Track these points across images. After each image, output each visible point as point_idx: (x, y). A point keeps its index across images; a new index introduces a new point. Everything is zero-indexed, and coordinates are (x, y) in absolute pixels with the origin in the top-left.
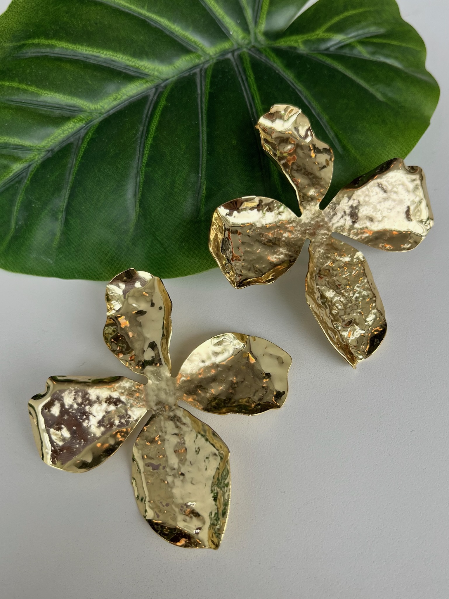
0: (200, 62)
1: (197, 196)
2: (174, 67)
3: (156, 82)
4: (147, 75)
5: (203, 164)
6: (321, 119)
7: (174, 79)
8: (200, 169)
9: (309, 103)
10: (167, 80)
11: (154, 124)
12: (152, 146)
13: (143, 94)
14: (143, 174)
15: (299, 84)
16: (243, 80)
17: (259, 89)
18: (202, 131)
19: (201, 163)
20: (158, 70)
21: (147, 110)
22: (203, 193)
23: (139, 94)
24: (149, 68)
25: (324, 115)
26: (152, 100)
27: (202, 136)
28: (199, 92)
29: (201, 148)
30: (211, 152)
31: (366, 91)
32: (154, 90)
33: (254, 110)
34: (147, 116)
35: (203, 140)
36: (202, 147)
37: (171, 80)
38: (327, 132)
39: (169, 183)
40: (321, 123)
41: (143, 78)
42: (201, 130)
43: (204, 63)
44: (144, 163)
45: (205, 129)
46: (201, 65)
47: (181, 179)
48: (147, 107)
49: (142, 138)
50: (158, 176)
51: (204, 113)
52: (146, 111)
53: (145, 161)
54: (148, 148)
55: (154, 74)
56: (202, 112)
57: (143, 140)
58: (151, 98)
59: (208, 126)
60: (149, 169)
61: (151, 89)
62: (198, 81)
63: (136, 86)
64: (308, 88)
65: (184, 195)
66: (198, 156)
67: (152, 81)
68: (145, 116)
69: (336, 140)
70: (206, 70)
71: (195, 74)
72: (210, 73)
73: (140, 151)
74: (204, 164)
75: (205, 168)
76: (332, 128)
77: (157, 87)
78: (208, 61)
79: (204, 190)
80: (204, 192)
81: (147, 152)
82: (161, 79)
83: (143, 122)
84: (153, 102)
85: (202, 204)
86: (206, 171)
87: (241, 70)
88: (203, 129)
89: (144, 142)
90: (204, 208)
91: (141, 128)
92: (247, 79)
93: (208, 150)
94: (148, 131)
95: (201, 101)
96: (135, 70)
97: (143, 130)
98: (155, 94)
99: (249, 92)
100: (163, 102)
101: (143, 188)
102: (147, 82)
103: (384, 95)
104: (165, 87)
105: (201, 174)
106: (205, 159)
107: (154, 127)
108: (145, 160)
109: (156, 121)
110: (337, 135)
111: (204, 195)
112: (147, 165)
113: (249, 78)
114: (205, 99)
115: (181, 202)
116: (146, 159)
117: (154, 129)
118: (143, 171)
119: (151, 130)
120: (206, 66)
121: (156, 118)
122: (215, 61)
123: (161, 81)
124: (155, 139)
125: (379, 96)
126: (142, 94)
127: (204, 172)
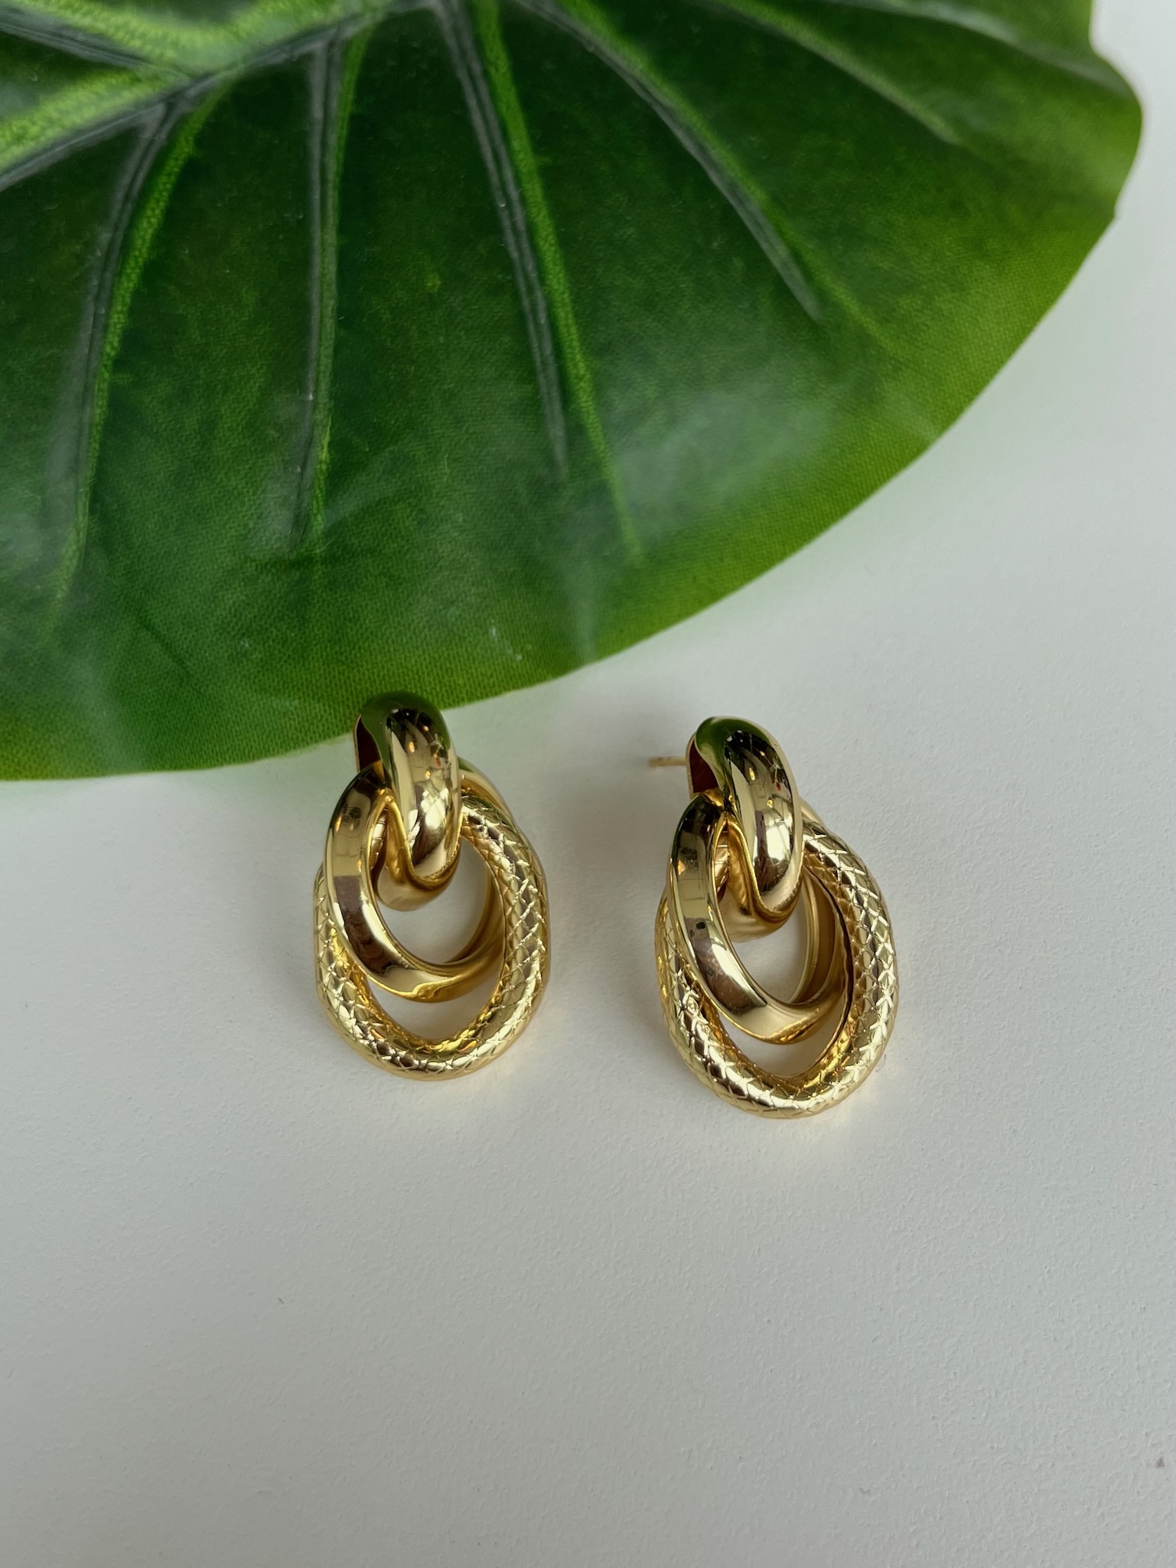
0: (329, 21)
1: (299, 470)
2: (236, 34)
3: (172, 80)
4: (135, 58)
5: (322, 358)
6: (741, 202)
7: (233, 74)
8: (311, 375)
9: (702, 149)
10: (207, 75)
11: (149, 222)
12: (137, 295)
13: (122, 121)
14: (106, 394)
15: (665, 89)
16: (472, 78)
17: (527, 102)
18: (323, 243)
19: (313, 355)
20: (175, 44)
21: (130, 174)
22: (321, 463)
23: (105, 123)
24: (143, 36)
25: (753, 188)
26: (152, 142)
27: (323, 262)
28: (317, 113)
29: (316, 302)
30: (348, 316)
31: (893, 111)
32: (159, 110)
33: (508, 174)
34: (127, 197)
35: (323, 275)
36: (321, 300)
37: (221, 75)
38: (764, 246)
39: (197, 427)
40: (742, 215)
41: (120, 70)
42: (317, 243)
43: (341, 24)
44: (108, 355)
45: (331, 237)
46: (332, 32)
47: (239, 412)
48: (131, 165)
49: (104, 269)
50: (155, 402)
51: (330, 185)
52: (126, 180)
53: (113, 348)
54: (124, 305)
55: (162, 55)
56: (324, 180)
57: (108, 275)
58: (147, 135)
59: (342, 230)
60: (124, 379)
61: (148, 104)
62: (316, 78)
63: (97, 94)
64: (696, 101)
65: (250, 468)
66: (302, 330)
67: (155, 77)
68: (119, 195)
69: (796, 273)
70: (348, 44)
71: (309, 57)
72: (357, 55)
73: (95, 315)
74: (326, 357)
75: (328, 374)
76: (781, 233)
77: (171, 100)
78: (354, 18)
79: (326, 449)
80: (324, 455)
81: (118, 319)
82: (187, 74)
83: (114, 213)
84: (154, 150)
85: (317, 497)
86: (333, 383)
87: (468, 43)
88: (326, 237)
89: (113, 285)
90: (322, 512)
91: (105, 236)
92: (486, 73)
93: (339, 310)
94: (126, 246)
95: (324, 144)
96: (94, 41)
97: (111, 243)
98: (164, 121)
99: (491, 116)
100: (185, 149)
101: (102, 444)
102: (136, 80)
103: (958, 123)
104: (201, 98)
105: (316, 393)
106: (331, 342)
107: (150, 231)
108: (112, 344)
109: (157, 212)
110: (797, 256)
111: (324, 467)
112: (120, 364)
113: (492, 70)
114: (337, 137)
115: (239, 494)
116: (116, 344)
117: (148, 237)
118: (105, 386)
119: (139, 242)
120: (351, 31)
121: (158, 201)
122: (380, 17)
123: (185, 80)
124: (153, 272)
125: (938, 125)
126: (116, 123)
127: (324, 386)
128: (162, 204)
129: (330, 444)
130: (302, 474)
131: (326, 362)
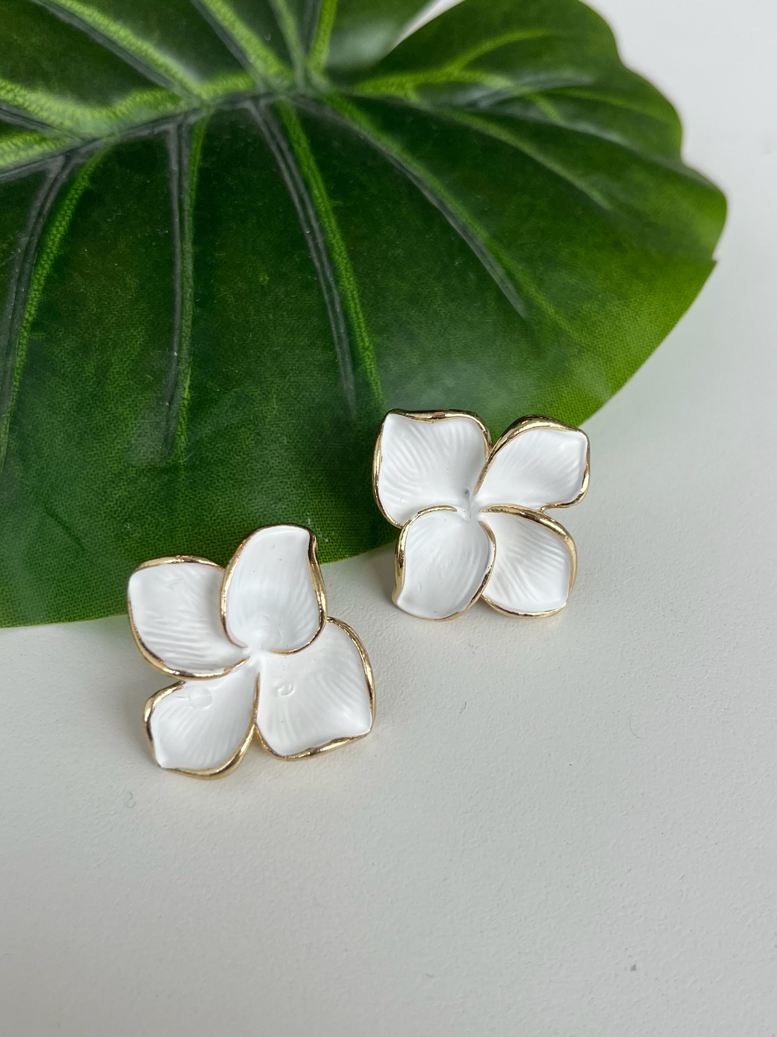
0: (178, 111)
1: (167, 404)
2: (114, 113)
3: (68, 142)
4: (43, 125)
5: (184, 328)
6: (471, 239)
7: (112, 140)
8: (176, 339)
9: (442, 203)
10: (94, 140)
11: (57, 230)
12: (49, 278)
13: (34, 165)
14: (25, 347)
15: (414, 164)
16: (281, 152)
17: (323, 166)
18: (182, 251)
19: (177, 326)
20: (72, 118)
21: (42, 199)
22: (184, 399)
23: (21, 167)
24: (49, 109)
25: (478, 229)
26: (56, 179)
27: (183, 263)
28: (175, 167)
29: (178, 290)
30: (203, 300)
31: (569, 186)
32: (60, 161)
33: (311, 212)
34: (40, 214)
35: (183, 272)
36: (182, 288)
37: (104, 140)
38: (488, 267)
39: (93, 371)
40: (471, 246)
41: (33, 131)
42: (178, 250)
43: (186, 114)
44: (27, 320)
45: (189, 247)
46: (180, 118)
47: (125, 361)
48: (41, 194)
49: (24, 261)
50: (62, 353)
51: (186, 213)
52: (38, 204)
53: (30, 315)
54: (39, 284)
55: (62, 124)
56: (181, 209)
57: (27, 266)
58: (52, 176)
59: (195, 242)
60: (40, 336)
61: (53, 156)
62: (172, 146)
63: (16, 145)
64: (437, 172)
65: (133, 401)
66: (170, 308)
67: (57, 139)
68: (34, 213)
69: (510, 286)
70: (191, 129)
71: (166, 133)
72: (201, 132)
73: (17, 292)
74: (187, 327)
75: (187, 338)
76: (499, 259)
77: (69, 154)
78: (195, 111)
79: (187, 390)
80: (186, 394)
81: (35, 295)
82: (80, 138)
83: (30, 225)
84: (58, 185)
85: (181, 424)
86: (192, 344)
87: (276, 131)
88: (184, 246)
89: (31, 272)
90: (185, 433)
91: (24, 240)
92: (291, 148)
93: (196, 295)
94: (41, 246)
95: (180, 187)
96: (15, 111)
97: (29, 243)
98: (64, 167)
99: (297, 175)
100: (82, 183)
101: (21, 382)
102: (43, 139)
103: (610, 197)
104: (90, 154)
105: (179, 351)
106: (190, 317)
107: (59, 236)
108: (30, 312)
109: (64, 223)
110: (510, 275)
111: (186, 402)
112: (35, 326)
113: (296, 146)
114: (190, 183)
115: (125, 419)
116: (33, 312)
117: (57, 240)
118: (24, 341)
119: (50, 243)
120: (193, 119)
121: (64, 216)
122: (212, 111)
123: (77, 142)
124: (61, 264)
125: (597, 196)
126: (29, 167)
127: (186, 346)
128: (67, 218)
129: (189, 388)
130: (169, 408)
131: (187, 331)
